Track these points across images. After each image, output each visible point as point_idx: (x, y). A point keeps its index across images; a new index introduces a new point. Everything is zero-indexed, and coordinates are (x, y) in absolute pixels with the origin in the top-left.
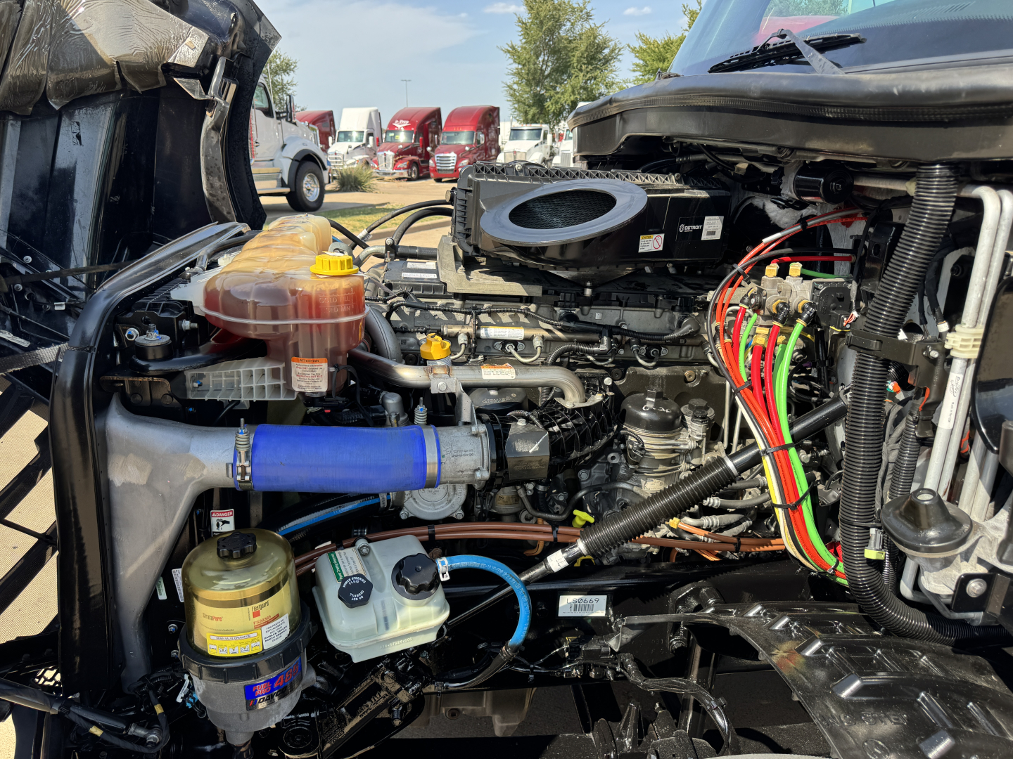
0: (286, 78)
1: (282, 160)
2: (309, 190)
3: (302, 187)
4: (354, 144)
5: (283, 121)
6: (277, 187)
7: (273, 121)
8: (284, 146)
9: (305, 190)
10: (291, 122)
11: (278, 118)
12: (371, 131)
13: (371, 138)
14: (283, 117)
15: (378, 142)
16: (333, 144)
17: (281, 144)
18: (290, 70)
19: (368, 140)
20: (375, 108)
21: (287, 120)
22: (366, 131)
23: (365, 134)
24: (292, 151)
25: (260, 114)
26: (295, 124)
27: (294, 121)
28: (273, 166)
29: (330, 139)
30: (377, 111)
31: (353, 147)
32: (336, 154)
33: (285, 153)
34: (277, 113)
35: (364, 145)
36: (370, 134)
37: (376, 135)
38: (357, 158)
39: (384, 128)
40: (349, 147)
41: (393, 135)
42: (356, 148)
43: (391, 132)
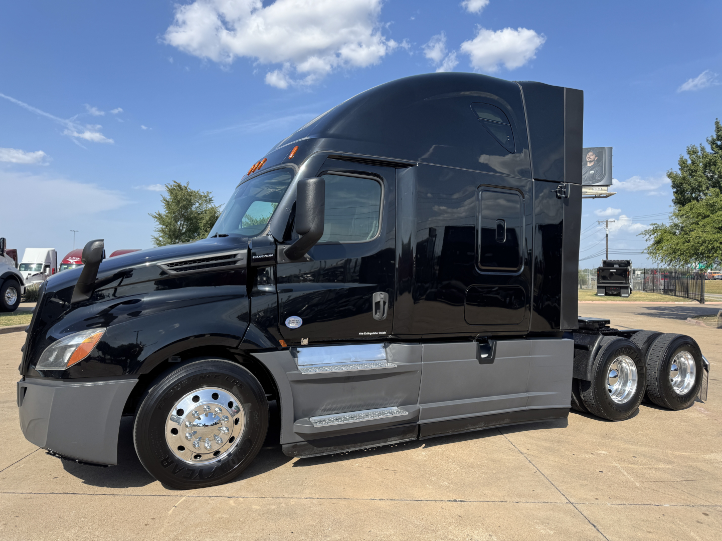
2: (9, 298)
4: (33, 273)
9: (6, 297)
12: (48, 264)
13: (47, 269)
15: (53, 271)
19: (45, 270)
20: (53, 249)
22: (44, 264)
23: (43, 266)
26: (3, 255)
31: (32, 275)
35: (41, 273)
36: (46, 266)
37: (52, 266)
38: (35, 282)
39: (59, 262)
40: (29, 274)
41: (66, 266)
42: (34, 275)
43: (65, 265)
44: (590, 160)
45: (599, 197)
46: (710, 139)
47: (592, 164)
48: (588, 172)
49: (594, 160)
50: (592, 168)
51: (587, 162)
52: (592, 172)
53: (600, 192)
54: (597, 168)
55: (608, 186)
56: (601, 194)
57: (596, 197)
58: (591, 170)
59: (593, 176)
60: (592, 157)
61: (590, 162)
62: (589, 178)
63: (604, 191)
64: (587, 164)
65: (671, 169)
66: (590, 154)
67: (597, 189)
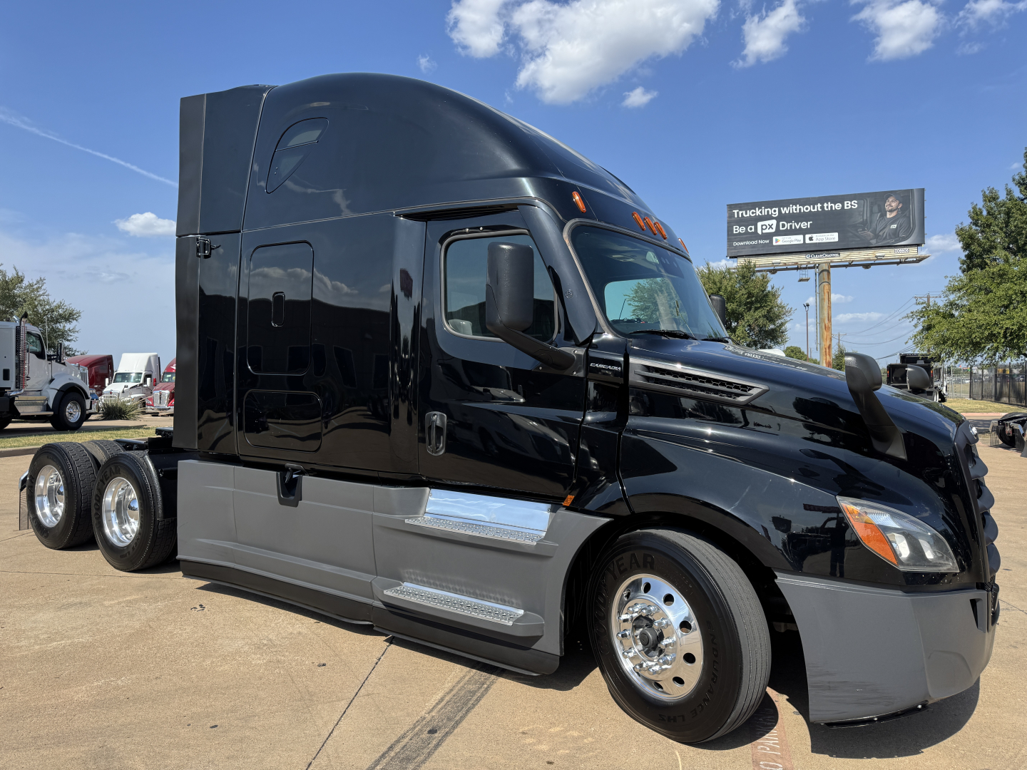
0: (68, 326)
1: (49, 390)
3: (65, 412)
4: (131, 384)
5: (54, 362)
6: (42, 411)
7: (45, 362)
8: (52, 380)
9: (67, 413)
10: (60, 362)
11: (48, 360)
12: (149, 373)
13: (148, 379)
14: (54, 359)
15: (155, 383)
16: (109, 384)
17: (50, 378)
18: (73, 319)
19: (145, 381)
20: (156, 354)
21: (57, 361)
22: (144, 373)
23: (143, 376)
24: (58, 384)
25: (33, 356)
26: (64, 364)
27: (62, 362)
28: (41, 395)
29: (107, 380)
30: (157, 355)
31: (129, 387)
32: (111, 393)
33: (52, 385)
34: (48, 355)
35: (141, 385)
36: (147, 376)
37: (154, 377)
38: (133, 396)
39: (162, 371)
40: (125, 387)
41: (170, 376)
42: (132, 387)
43: (169, 373)
44: (890, 208)
45: (905, 262)
46: (1017, 178)
47: (894, 214)
48: (888, 227)
49: (897, 209)
50: (893, 221)
51: (886, 212)
52: (894, 226)
53: (906, 255)
54: (901, 221)
55: (918, 245)
56: (907, 258)
57: (901, 262)
58: (893, 223)
59: (895, 232)
60: (894, 204)
61: (891, 211)
62: (889, 235)
63: (912, 253)
64: (886, 215)
65: (962, 224)
66: (890, 199)
67: (901, 250)
